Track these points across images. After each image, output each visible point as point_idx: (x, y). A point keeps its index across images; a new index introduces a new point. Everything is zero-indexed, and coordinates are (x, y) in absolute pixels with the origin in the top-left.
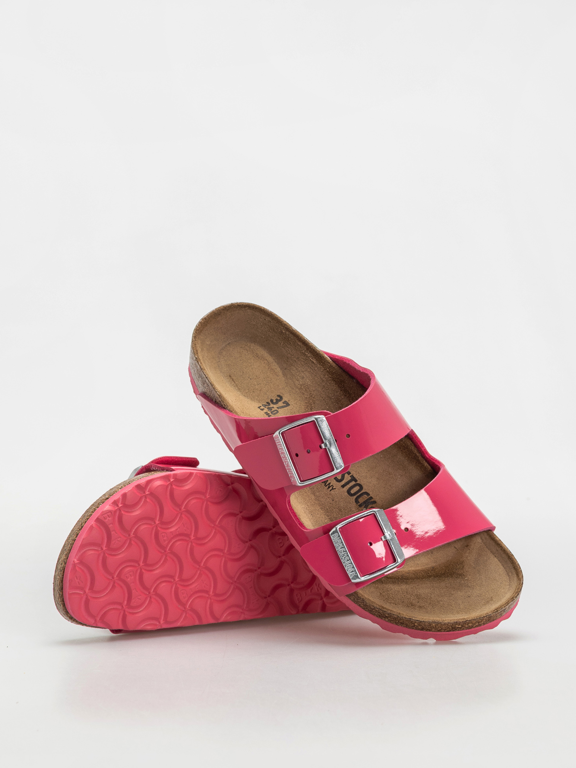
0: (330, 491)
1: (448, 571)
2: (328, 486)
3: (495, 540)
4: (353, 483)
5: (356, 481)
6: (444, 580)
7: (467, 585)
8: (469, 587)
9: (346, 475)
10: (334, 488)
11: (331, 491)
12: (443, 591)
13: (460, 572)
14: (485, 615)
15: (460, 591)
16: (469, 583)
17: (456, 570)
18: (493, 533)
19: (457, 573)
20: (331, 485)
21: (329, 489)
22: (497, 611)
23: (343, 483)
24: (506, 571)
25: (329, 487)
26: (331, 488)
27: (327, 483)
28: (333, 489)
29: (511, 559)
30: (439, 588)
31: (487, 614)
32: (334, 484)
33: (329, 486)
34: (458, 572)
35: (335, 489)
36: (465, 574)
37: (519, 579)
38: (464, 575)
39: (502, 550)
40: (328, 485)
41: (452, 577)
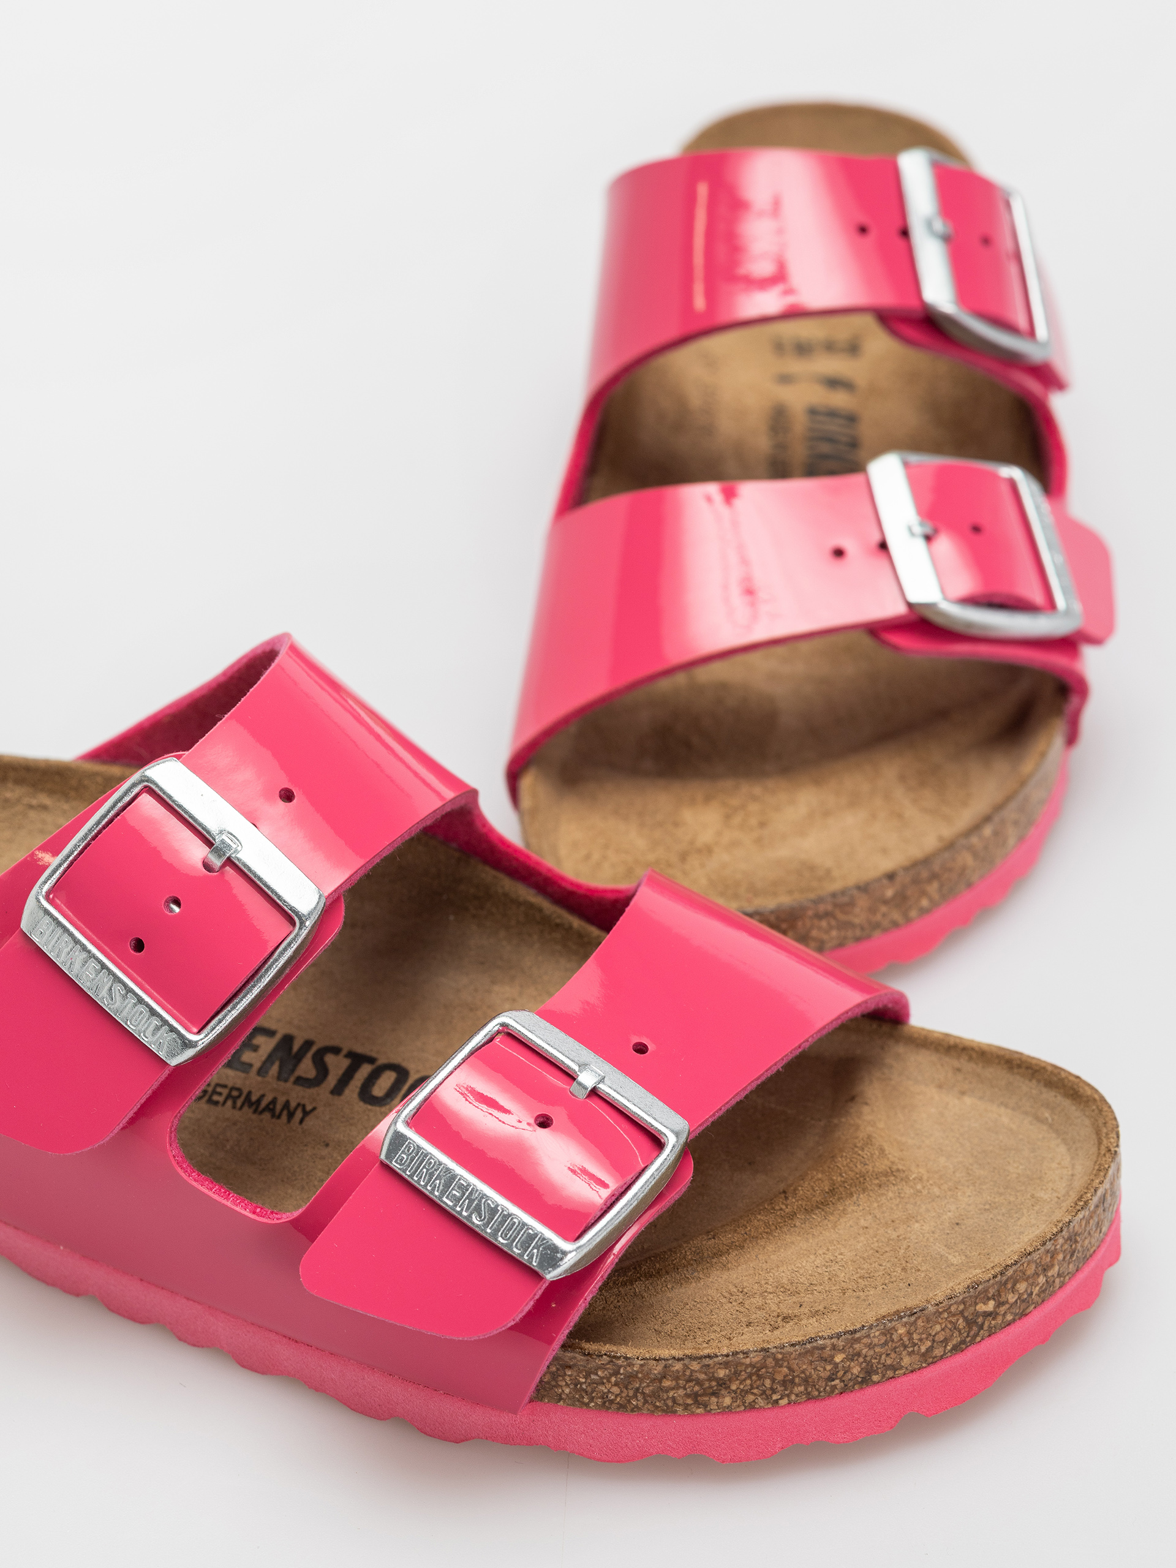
0: (301, 1122)
1: (839, 1179)
2: (285, 1113)
3: (932, 1043)
4: (365, 1070)
5: (371, 1060)
6: (844, 1210)
7: (929, 1193)
8: (938, 1197)
9: (329, 1059)
10: (309, 1108)
11: (304, 1123)
12: (861, 1244)
13: (884, 1167)
14: (1055, 1230)
15: (917, 1221)
16: (931, 1185)
17: (865, 1164)
18: (913, 1027)
19: (873, 1171)
20: (293, 1104)
21: (292, 1121)
22: (1086, 1203)
23: (332, 1080)
24: (1026, 1113)
25: (291, 1115)
26: (299, 1114)
27: (279, 1107)
28: (306, 1113)
29: (1019, 1066)
30: (843, 1242)
31: (1061, 1225)
32: (303, 1097)
33: (289, 1112)
34: (873, 1167)
35: (314, 1109)
36: (900, 1167)
37: (1088, 1101)
38: (898, 1170)
39: (974, 1055)
40: (282, 1111)
41: (864, 1190)
